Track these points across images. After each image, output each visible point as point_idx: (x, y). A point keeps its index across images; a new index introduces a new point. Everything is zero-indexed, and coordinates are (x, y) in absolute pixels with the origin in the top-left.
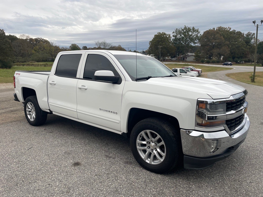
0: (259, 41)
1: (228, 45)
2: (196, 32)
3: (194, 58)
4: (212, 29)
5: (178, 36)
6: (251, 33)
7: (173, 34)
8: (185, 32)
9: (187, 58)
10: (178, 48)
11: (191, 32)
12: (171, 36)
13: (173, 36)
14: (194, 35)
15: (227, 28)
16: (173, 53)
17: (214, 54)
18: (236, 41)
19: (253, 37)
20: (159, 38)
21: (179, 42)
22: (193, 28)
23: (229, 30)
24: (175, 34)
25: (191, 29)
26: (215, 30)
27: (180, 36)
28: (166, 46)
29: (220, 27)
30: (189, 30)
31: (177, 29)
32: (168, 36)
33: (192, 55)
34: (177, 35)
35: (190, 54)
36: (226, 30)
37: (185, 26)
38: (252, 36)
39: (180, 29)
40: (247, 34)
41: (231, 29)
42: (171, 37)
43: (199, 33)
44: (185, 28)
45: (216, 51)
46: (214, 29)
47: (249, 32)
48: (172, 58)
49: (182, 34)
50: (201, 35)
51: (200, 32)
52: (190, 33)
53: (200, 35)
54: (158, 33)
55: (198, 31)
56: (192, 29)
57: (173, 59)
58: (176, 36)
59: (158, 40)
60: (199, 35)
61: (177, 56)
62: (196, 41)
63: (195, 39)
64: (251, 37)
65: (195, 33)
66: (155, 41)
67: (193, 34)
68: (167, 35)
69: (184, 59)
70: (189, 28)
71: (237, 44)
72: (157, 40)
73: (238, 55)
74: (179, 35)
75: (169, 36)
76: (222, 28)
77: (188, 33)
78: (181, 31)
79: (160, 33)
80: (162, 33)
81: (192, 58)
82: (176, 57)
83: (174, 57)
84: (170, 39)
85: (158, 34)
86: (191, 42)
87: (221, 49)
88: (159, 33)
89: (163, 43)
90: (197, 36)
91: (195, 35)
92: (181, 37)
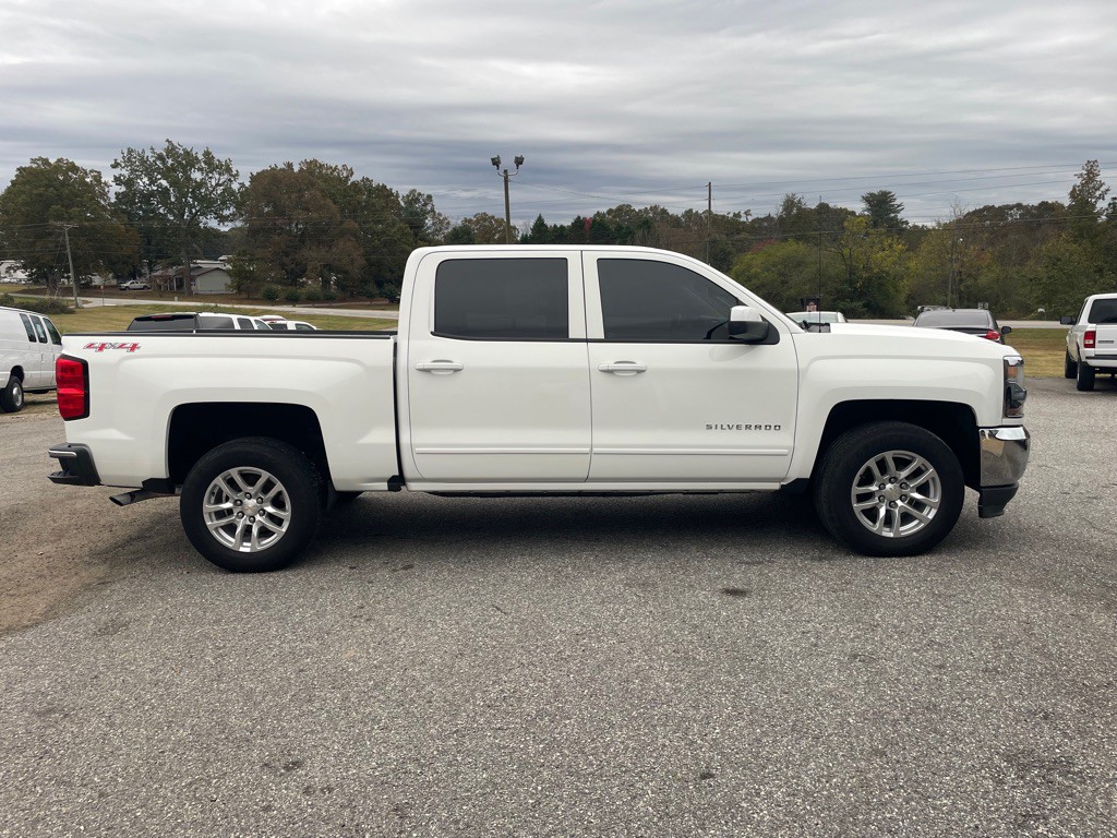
0: (448, 223)
1: (355, 235)
2: (220, 174)
3: (228, 280)
4: (281, 166)
5: (143, 182)
6: (419, 194)
7: (117, 172)
8: (173, 169)
9: (198, 280)
10: (148, 235)
11: (200, 169)
12: (108, 177)
13: (117, 180)
14: (214, 184)
15: (340, 167)
16: (129, 257)
17: (309, 267)
18: (379, 222)
19: (429, 208)
20: (48, 186)
21: (144, 211)
22: (207, 154)
23: (347, 177)
24: (125, 172)
25: (197, 158)
26: (296, 169)
27: (152, 182)
28: (86, 223)
29: (314, 162)
30: (188, 161)
31: (130, 151)
32: (88, 180)
33: (218, 269)
34: (138, 177)
35: (205, 264)
36: (335, 174)
37: (168, 141)
38: (425, 205)
39: (148, 153)
40: (408, 196)
41: (352, 173)
42: (105, 184)
43: (234, 176)
44: (171, 150)
45: (313, 255)
46: (290, 165)
47: (414, 190)
48: (121, 277)
49: (159, 173)
50: (242, 185)
51: (237, 175)
52: (197, 176)
53: (239, 186)
54: (33, 161)
55: (229, 170)
56: (200, 157)
57: (128, 284)
58: (129, 183)
59: (41, 195)
60: (235, 186)
61: (145, 270)
62: (226, 212)
63: (224, 203)
64: (422, 210)
65: (217, 176)
66: (23, 197)
67: (211, 178)
68: (86, 173)
69: (180, 286)
70: (187, 153)
71: (383, 233)
72: (35, 192)
73: (393, 272)
74: (146, 180)
75: (98, 177)
76: (321, 166)
77: (185, 172)
78: (151, 160)
79: (46, 162)
80: (59, 160)
81: (221, 283)
82: (141, 275)
83: (133, 276)
84: (104, 195)
85: (34, 166)
86: (204, 214)
87: (334, 250)
88: (40, 159)
89: (70, 211)
90: (228, 190)
91: (218, 185)
92: (155, 188)
